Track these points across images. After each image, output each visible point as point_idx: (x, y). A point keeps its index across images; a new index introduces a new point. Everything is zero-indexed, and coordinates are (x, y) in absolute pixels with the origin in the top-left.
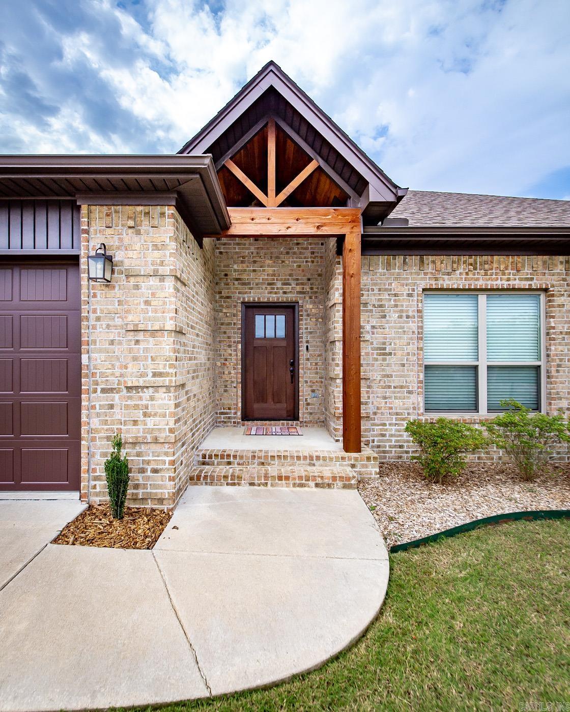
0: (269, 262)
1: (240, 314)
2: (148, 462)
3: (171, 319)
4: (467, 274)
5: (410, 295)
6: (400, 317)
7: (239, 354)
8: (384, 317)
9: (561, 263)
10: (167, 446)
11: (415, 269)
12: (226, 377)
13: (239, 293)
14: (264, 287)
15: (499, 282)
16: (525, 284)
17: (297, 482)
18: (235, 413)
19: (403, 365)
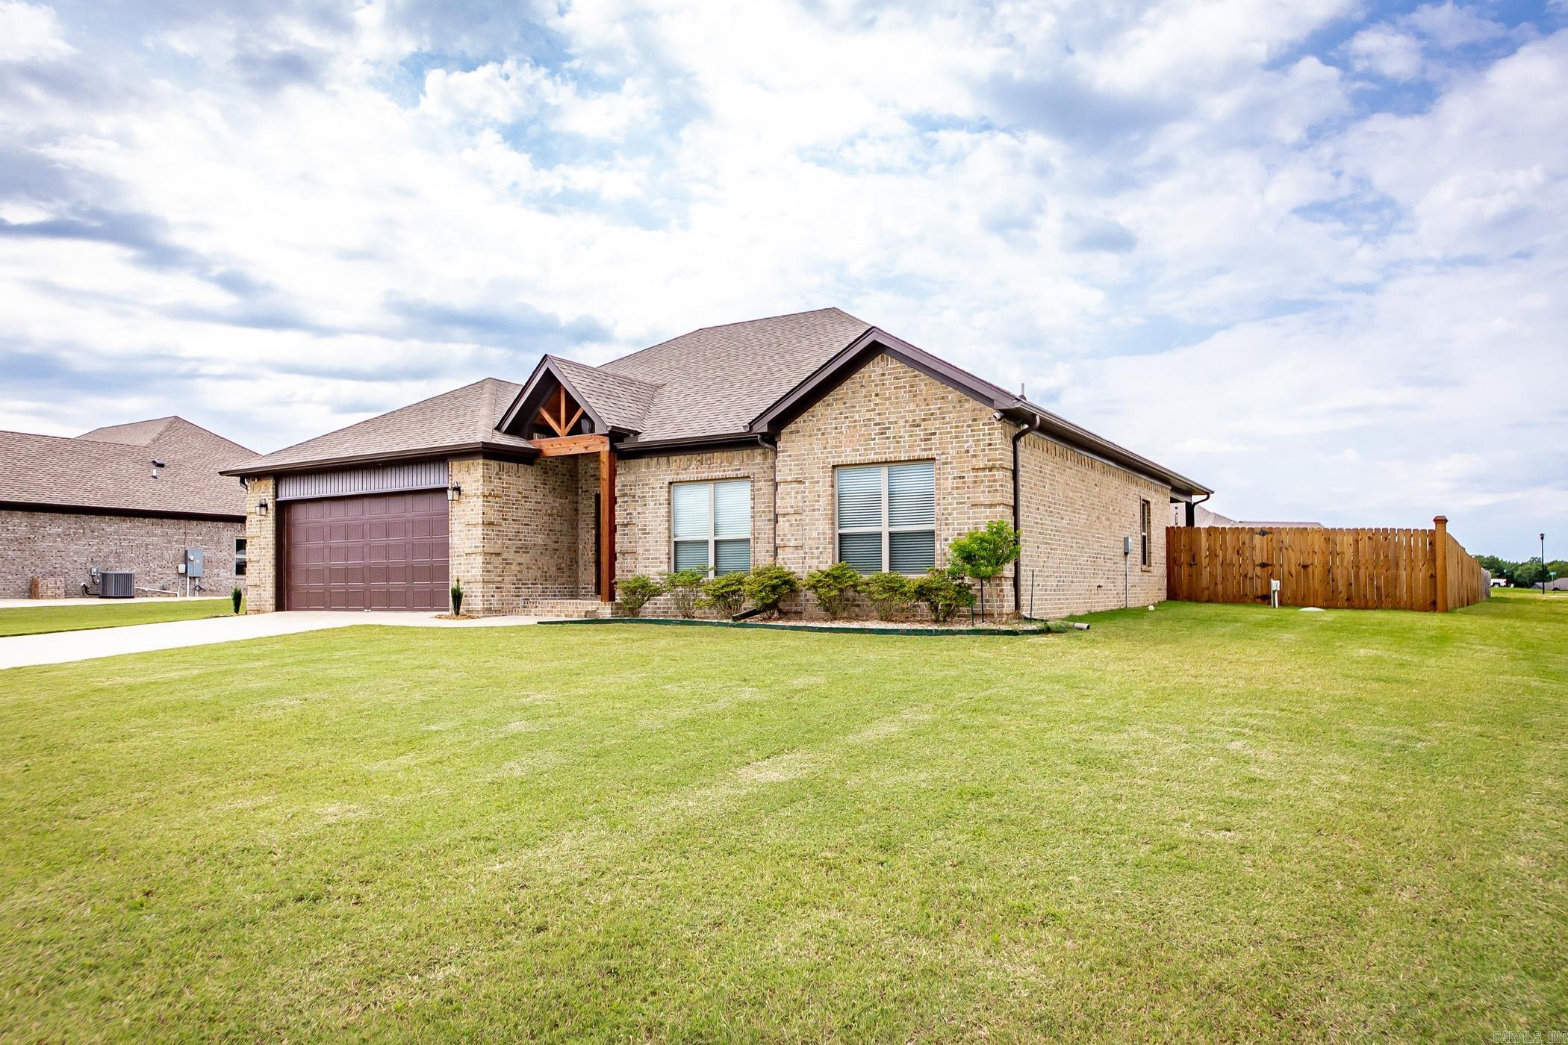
1: (594, 505)
4: (697, 469)
5: (661, 488)
6: (655, 504)
7: (594, 538)
8: (645, 505)
11: (664, 467)
12: (585, 558)
13: (593, 487)
15: (717, 474)
16: (734, 474)
18: (592, 588)
19: (657, 542)
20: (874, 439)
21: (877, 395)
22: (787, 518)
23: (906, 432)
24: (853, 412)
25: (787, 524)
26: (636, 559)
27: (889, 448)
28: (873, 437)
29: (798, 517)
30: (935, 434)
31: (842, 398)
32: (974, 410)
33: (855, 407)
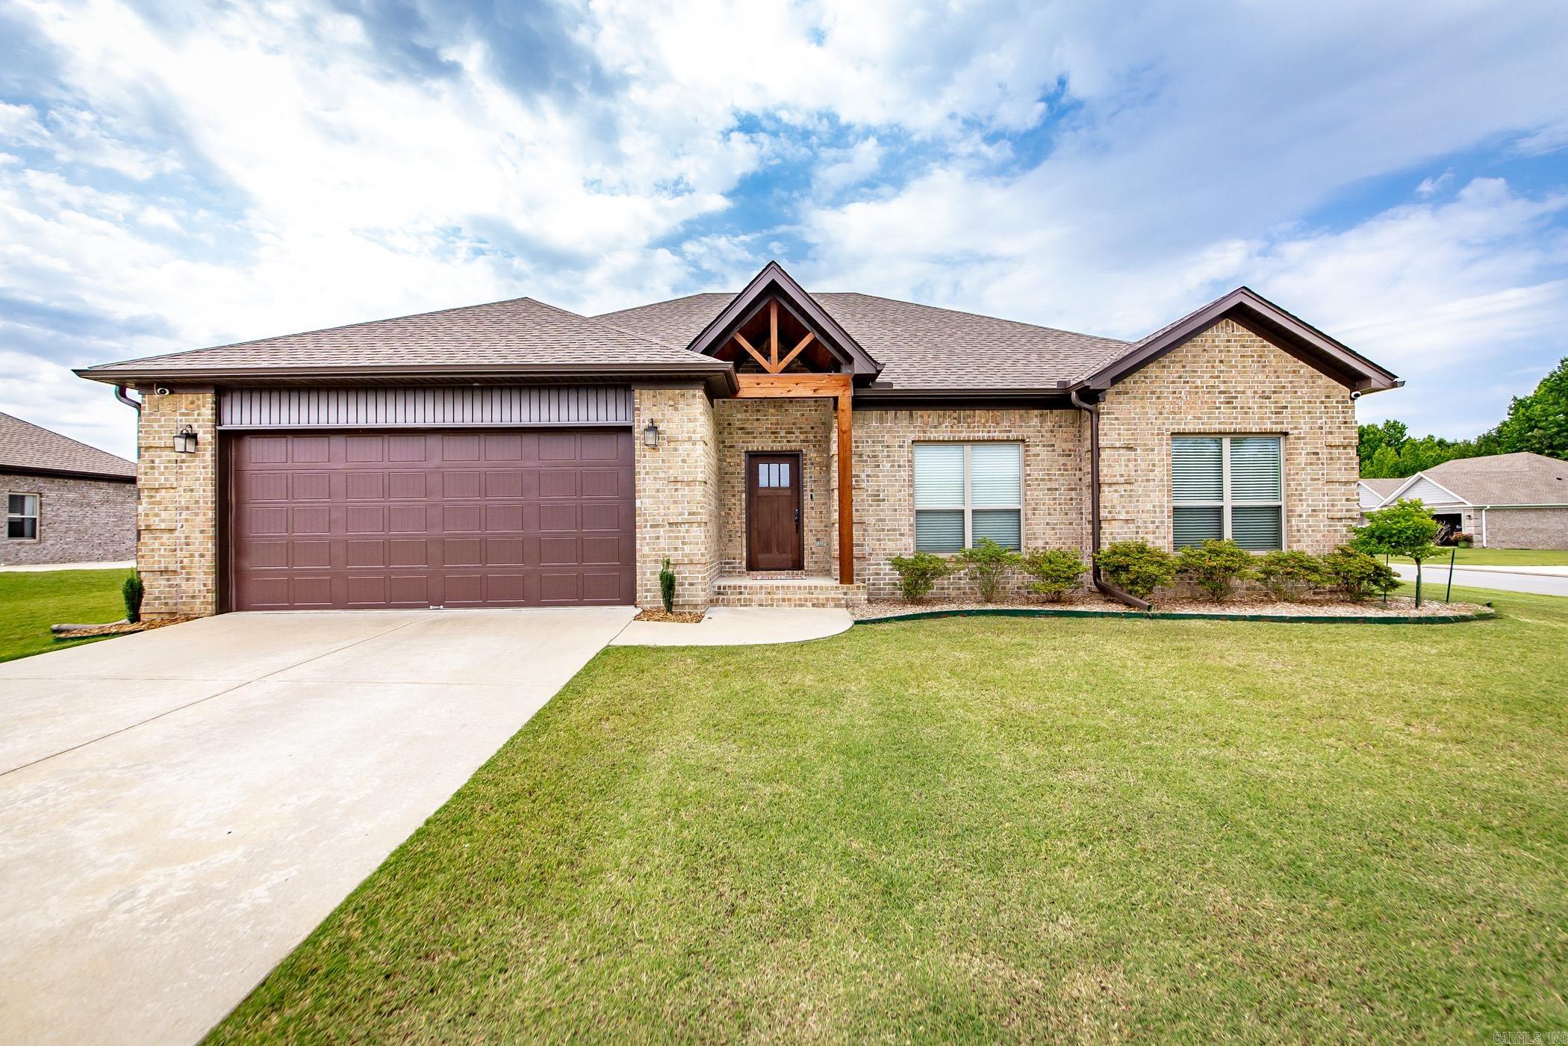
0: (772, 411)
1: (743, 463)
2: (686, 578)
3: (701, 472)
4: (952, 427)
5: (900, 447)
6: (893, 466)
7: (744, 504)
8: (878, 466)
9: (1036, 416)
10: (699, 566)
11: (905, 423)
12: (730, 527)
13: (743, 442)
14: (768, 436)
15: (980, 434)
16: (1004, 436)
17: (798, 602)
18: (740, 563)
19: (896, 510)
20: (1219, 408)
21: (1221, 362)
22: (1114, 488)
23: (1254, 402)
24: (1194, 377)
25: (1116, 495)
26: (865, 530)
27: (1236, 418)
28: (1218, 405)
29: (1128, 487)
30: (1286, 407)
31: (1180, 361)
32: (1327, 387)
33: (1197, 372)
